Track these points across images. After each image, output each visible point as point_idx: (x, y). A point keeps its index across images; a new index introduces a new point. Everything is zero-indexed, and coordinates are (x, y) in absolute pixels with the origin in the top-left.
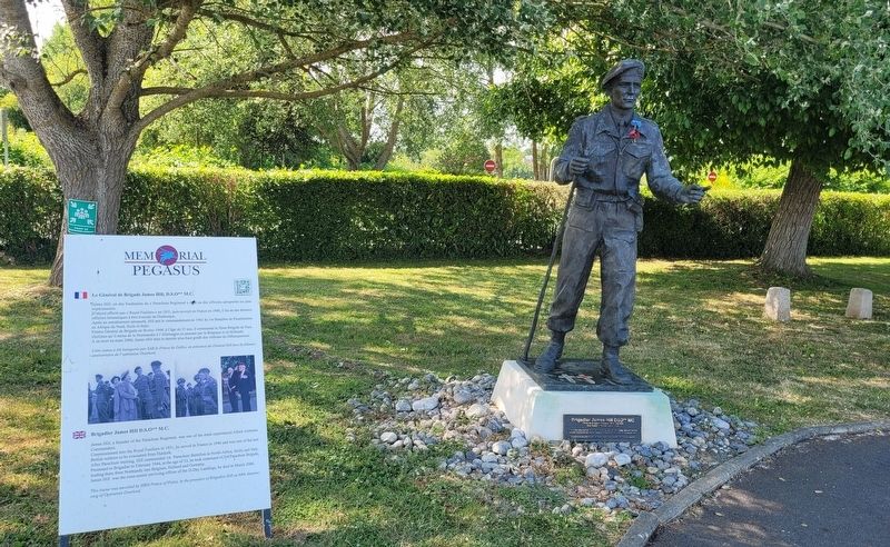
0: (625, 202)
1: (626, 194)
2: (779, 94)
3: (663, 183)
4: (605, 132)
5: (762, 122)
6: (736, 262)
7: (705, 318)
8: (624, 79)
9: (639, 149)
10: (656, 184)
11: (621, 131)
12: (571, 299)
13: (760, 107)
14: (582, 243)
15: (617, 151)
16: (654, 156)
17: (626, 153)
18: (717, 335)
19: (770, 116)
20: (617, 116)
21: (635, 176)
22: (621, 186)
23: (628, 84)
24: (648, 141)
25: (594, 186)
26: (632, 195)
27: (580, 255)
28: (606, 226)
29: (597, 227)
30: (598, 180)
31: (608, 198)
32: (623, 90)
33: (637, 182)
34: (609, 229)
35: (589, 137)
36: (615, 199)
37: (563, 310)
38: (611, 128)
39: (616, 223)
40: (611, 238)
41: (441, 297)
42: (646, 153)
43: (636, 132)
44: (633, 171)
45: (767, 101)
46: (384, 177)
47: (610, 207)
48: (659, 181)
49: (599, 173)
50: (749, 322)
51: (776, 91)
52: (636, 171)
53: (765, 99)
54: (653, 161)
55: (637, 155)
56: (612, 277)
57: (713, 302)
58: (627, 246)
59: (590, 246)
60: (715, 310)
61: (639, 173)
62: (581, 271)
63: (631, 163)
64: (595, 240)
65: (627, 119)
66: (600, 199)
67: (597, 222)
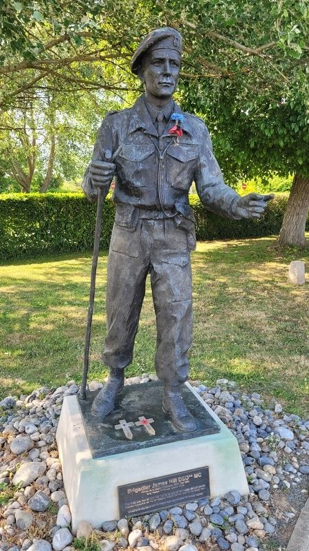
0: (173, 219)
1: (173, 209)
2: (292, 122)
3: (215, 193)
4: (139, 129)
5: (282, 144)
6: (263, 239)
7: (250, 287)
8: (158, 54)
9: (184, 152)
10: (207, 194)
11: (161, 128)
12: (123, 335)
13: (280, 132)
14: (128, 272)
15: (156, 154)
16: (203, 160)
17: (169, 157)
18: (261, 303)
19: (286, 139)
20: (154, 109)
21: (183, 186)
22: (166, 200)
23: (162, 61)
24: (194, 141)
25: (134, 201)
26: (180, 209)
27: (127, 285)
28: (153, 248)
29: (143, 251)
30: (137, 193)
31: (153, 214)
32: (158, 70)
33: (185, 192)
34: (158, 252)
35: (122, 137)
36: (161, 216)
37: (116, 346)
38: (147, 125)
39: (164, 245)
40: (161, 263)
41: (63, 288)
42: (192, 156)
43: (179, 128)
44: (179, 179)
45: (285, 127)
46: (26, 197)
47: (157, 226)
48: (210, 191)
49: (138, 184)
50: (280, 288)
51: (291, 119)
52: (183, 179)
53: (283, 126)
54: (201, 166)
55: (182, 158)
56: (165, 309)
57: (254, 272)
58: (180, 270)
59: (138, 273)
60: (256, 279)
61: (186, 182)
62: (130, 302)
63: (176, 169)
64: (143, 266)
65: (166, 111)
66: (144, 216)
67: (142, 245)
